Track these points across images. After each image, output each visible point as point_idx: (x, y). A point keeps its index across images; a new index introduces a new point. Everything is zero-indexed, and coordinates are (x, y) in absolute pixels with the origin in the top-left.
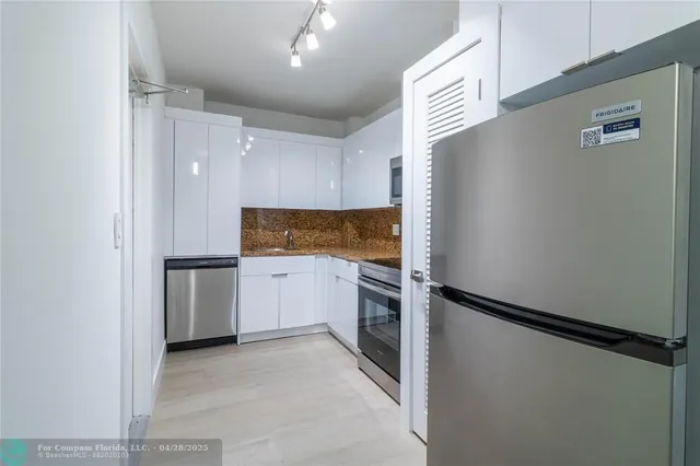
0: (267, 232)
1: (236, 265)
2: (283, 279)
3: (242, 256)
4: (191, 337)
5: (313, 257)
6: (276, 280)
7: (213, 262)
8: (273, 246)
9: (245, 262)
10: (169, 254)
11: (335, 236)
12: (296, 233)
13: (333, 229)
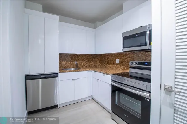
0: (68, 62)
1: (57, 77)
2: (76, 81)
3: (59, 72)
4: (40, 108)
5: (87, 71)
6: (73, 81)
7: (47, 76)
8: (70, 68)
9: (61, 75)
10: (27, 73)
11: (92, 63)
12: (79, 63)
13: (91, 61)
